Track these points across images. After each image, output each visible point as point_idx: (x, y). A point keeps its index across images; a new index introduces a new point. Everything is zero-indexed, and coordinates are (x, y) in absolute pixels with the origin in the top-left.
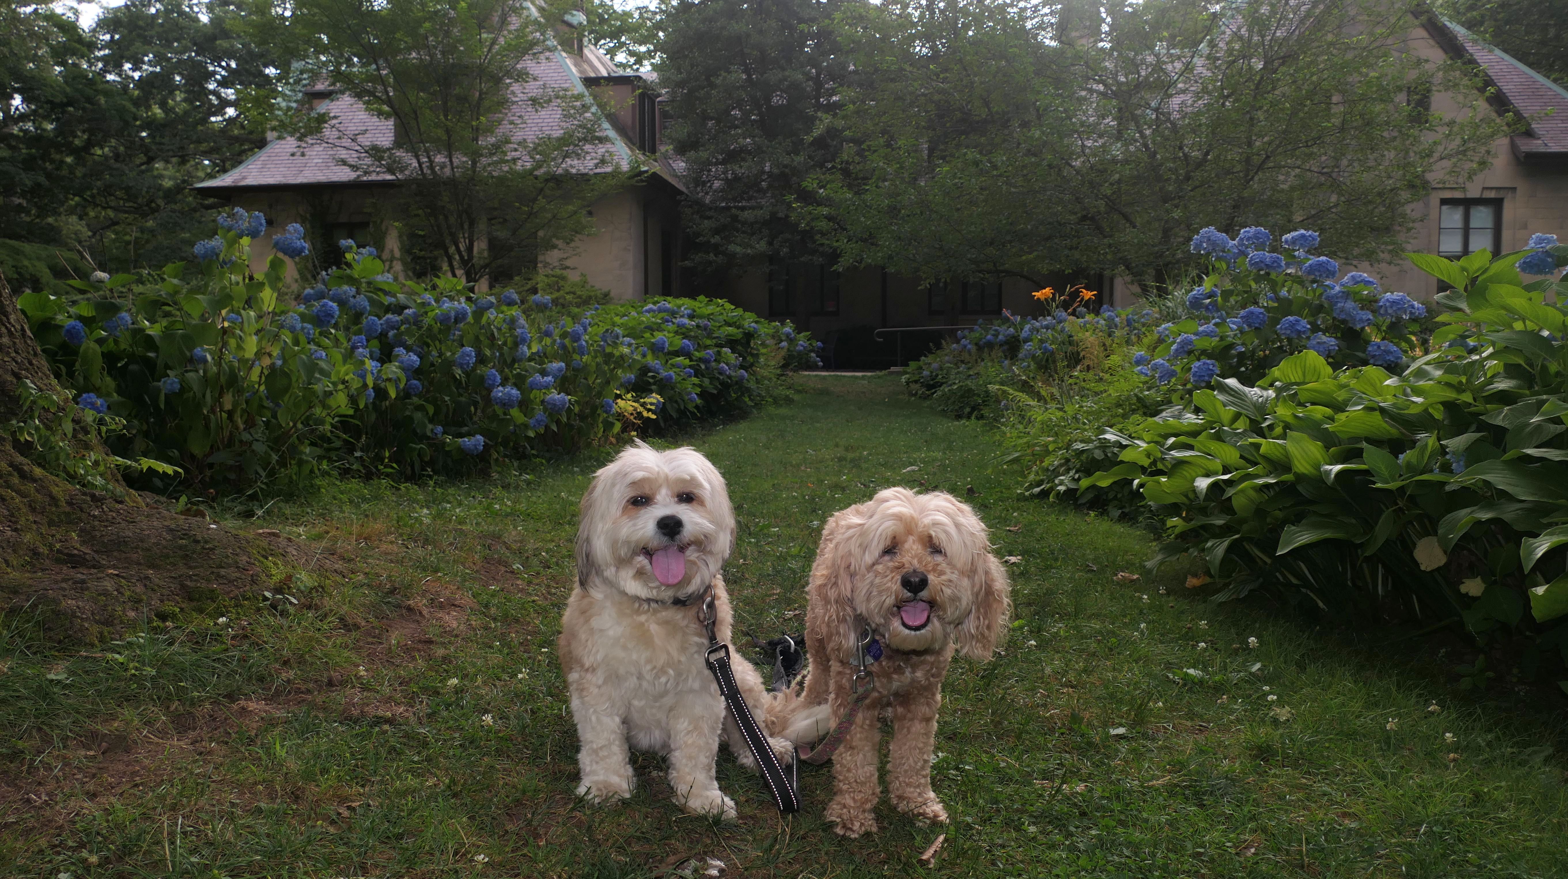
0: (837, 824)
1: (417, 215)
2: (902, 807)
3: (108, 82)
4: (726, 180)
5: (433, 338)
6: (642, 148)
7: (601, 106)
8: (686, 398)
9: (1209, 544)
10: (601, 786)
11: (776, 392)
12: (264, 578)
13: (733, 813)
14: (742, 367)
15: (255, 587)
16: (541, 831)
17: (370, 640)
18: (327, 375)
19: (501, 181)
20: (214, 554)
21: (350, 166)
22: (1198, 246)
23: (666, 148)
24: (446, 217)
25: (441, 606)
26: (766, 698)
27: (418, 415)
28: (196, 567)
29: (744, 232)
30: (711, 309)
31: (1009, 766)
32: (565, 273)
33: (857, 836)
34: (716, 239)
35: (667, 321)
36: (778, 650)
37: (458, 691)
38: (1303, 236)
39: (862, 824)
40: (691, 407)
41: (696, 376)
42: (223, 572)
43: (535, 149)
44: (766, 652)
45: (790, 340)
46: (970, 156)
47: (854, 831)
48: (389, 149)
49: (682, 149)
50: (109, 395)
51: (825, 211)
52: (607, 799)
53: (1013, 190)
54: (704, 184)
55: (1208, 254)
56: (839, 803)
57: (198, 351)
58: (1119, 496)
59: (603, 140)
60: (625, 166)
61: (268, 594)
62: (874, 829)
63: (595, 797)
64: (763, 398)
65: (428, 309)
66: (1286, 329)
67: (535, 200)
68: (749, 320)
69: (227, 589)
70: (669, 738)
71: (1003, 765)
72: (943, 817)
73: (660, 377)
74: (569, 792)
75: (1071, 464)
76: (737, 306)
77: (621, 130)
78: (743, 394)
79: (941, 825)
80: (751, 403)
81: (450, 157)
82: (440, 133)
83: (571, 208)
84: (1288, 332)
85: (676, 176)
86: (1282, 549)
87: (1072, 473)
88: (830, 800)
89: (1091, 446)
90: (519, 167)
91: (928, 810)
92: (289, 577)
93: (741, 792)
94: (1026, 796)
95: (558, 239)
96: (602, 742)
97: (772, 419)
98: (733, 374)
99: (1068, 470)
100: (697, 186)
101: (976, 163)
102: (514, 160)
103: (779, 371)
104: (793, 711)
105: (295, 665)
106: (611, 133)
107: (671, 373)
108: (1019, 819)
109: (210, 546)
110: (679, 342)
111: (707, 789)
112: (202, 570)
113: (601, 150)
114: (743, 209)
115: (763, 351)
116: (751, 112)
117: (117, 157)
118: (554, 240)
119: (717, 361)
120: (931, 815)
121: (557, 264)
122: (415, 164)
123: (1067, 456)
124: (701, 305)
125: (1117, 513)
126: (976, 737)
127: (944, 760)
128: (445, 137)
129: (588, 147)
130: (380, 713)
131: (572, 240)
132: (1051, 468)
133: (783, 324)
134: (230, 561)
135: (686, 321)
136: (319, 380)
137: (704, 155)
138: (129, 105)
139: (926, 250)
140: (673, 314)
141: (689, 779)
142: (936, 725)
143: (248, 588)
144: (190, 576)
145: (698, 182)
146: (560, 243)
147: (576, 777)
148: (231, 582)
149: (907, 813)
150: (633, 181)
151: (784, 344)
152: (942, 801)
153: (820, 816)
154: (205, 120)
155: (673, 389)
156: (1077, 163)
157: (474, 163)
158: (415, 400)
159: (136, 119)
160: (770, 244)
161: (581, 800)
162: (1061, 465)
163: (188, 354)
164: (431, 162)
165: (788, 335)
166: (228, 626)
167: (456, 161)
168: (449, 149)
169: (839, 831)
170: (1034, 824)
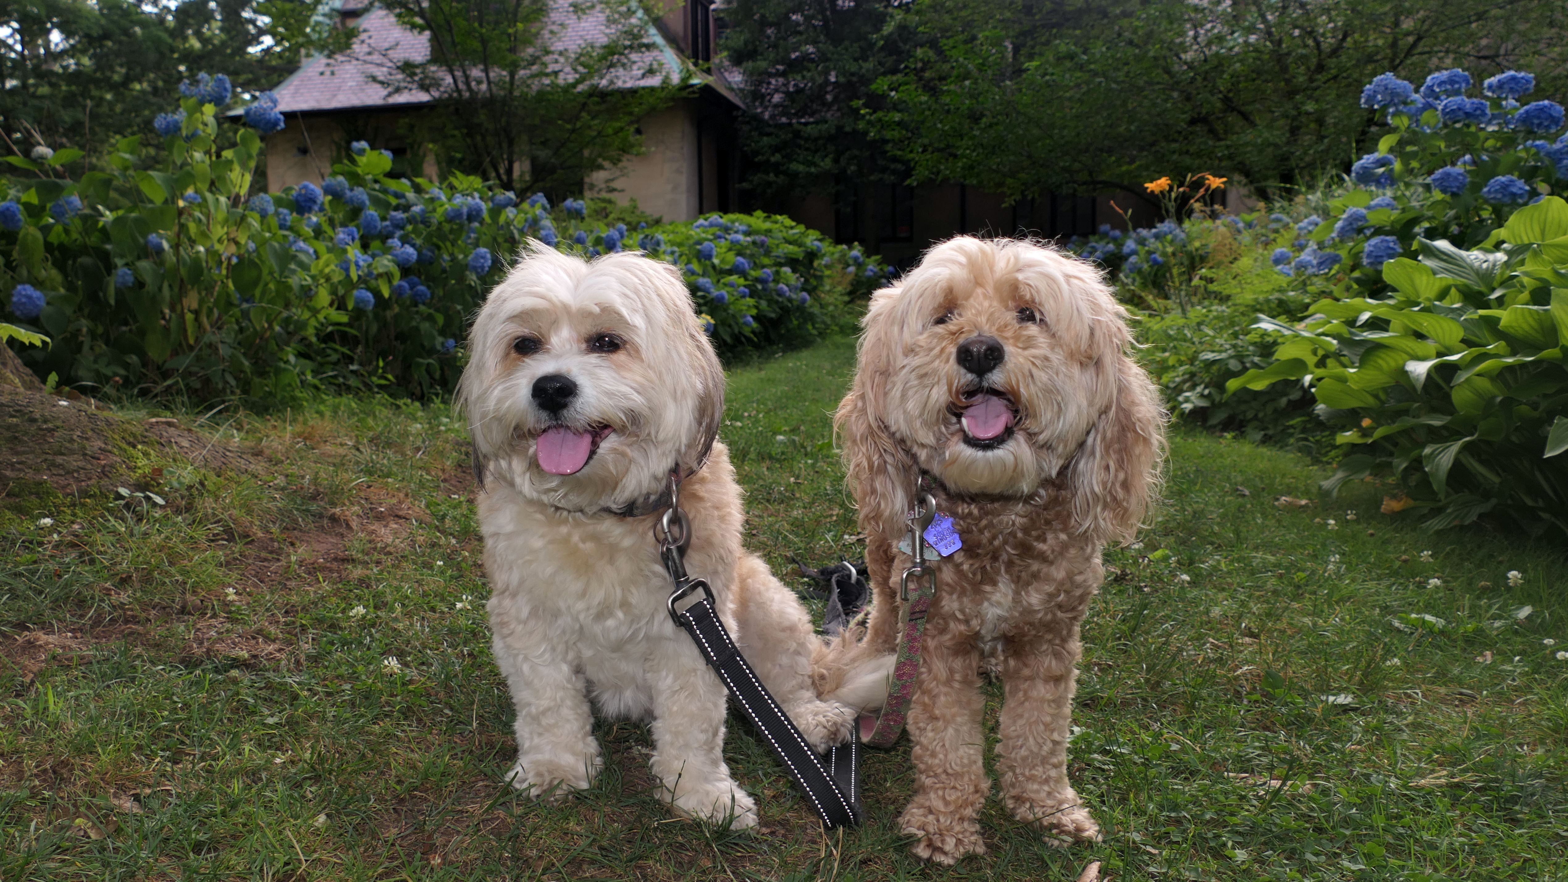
0: (919, 841)
1: (453, 136)
2: (1023, 812)
3: (143, 13)
4: (787, 93)
5: (443, 237)
6: (695, 56)
7: (647, 11)
8: (741, 321)
9: (1427, 451)
10: (543, 769)
11: (842, 321)
12: (123, 469)
13: (750, 820)
14: (803, 289)
15: (105, 482)
16: (439, 840)
17: (263, 554)
18: (305, 267)
19: (541, 96)
20: (53, 436)
21: (382, 83)
22: (1371, 99)
23: (720, 58)
24: (484, 138)
25: (379, 517)
26: (814, 642)
27: (425, 326)
28: (24, 453)
29: (807, 149)
30: (767, 225)
31: (1183, 750)
32: (612, 196)
33: (951, 862)
34: (777, 157)
35: (720, 237)
36: (833, 580)
37: (365, 624)
38: (1513, 78)
39: (959, 842)
40: (747, 331)
41: (751, 296)
42: (59, 460)
43: (577, 59)
44: (817, 584)
45: (859, 265)
46: (1063, 48)
47: (945, 854)
48: (422, 65)
49: (738, 59)
50: (54, 289)
51: (897, 117)
52: (551, 789)
53: (1114, 86)
54: (763, 96)
55: (1384, 107)
56: (921, 806)
57: (153, 237)
58: (1261, 415)
59: (649, 47)
60: (675, 79)
61: (123, 491)
62: (981, 850)
63: (531, 786)
64: (827, 327)
65: (437, 203)
66: (1496, 191)
67: (577, 118)
68: (812, 238)
69: (63, 482)
70: (651, 698)
71: (1175, 747)
72: (1091, 830)
73: (710, 297)
74: (494, 777)
75: (1197, 379)
76: (799, 221)
77: (671, 39)
78: (805, 322)
79: (1090, 844)
80: (815, 332)
81: (486, 71)
82: (476, 45)
83: (618, 124)
84: (1499, 196)
85: (732, 90)
86: (1552, 449)
87: (1199, 389)
88: (907, 800)
89: (1224, 356)
90: (561, 81)
91: (1065, 820)
92: (158, 472)
93: (766, 782)
94: (1222, 798)
95: (605, 159)
96: (545, 703)
97: (838, 347)
98: (794, 296)
99: (1193, 387)
100: (754, 100)
101: (1071, 57)
102: (556, 73)
103: (847, 298)
104: (854, 660)
105: (137, 585)
106: (659, 40)
107: (724, 292)
108: (1217, 837)
109: (50, 425)
110: (732, 258)
111: (707, 780)
112: (31, 456)
113: (648, 57)
114: (806, 124)
115: (827, 272)
116: (813, 17)
117: (155, 91)
118: (600, 160)
119: (776, 281)
120: (1071, 827)
121: (603, 186)
122: (449, 80)
123: (1193, 369)
124: (758, 220)
125: (1259, 436)
126: (1125, 703)
127: (1083, 738)
128: (480, 49)
129: (634, 57)
130: (234, 653)
131: (619, 160)
132: (1172, 385)
133: (851, 248)
134: (76, 446)
135: (740, 237)
136: (294, 272)
137: (762, 64)
138: (165, 36)
139: (1012, 158)
140: (727, 229)
141: (677, 765)
142: (1073, 685)
143: (93, 482)
144: (12, 465)
145: (757, 96)
146: (606, 164)
147: (511, 753)
148: (69, 472)
149: (1031, 823)
150: (684, 94)
151: (852, 269)
152: (1088, 804)
153: (894, 826)
154: (242, 51)
155: (725, 310)
156: (1188, 56)
157: (512, 75)
158: (422, 308)
159: (173, 51)
160: (836, 161)
161: (508, 789)
162: (1184, 382)
163: (141, 241)
164: (467, 77)
165: (856, 259)
166: (52, 529)
167: (492, 75)
168: (486, 62)
169: (922, 852)
170: (1242, 845)
